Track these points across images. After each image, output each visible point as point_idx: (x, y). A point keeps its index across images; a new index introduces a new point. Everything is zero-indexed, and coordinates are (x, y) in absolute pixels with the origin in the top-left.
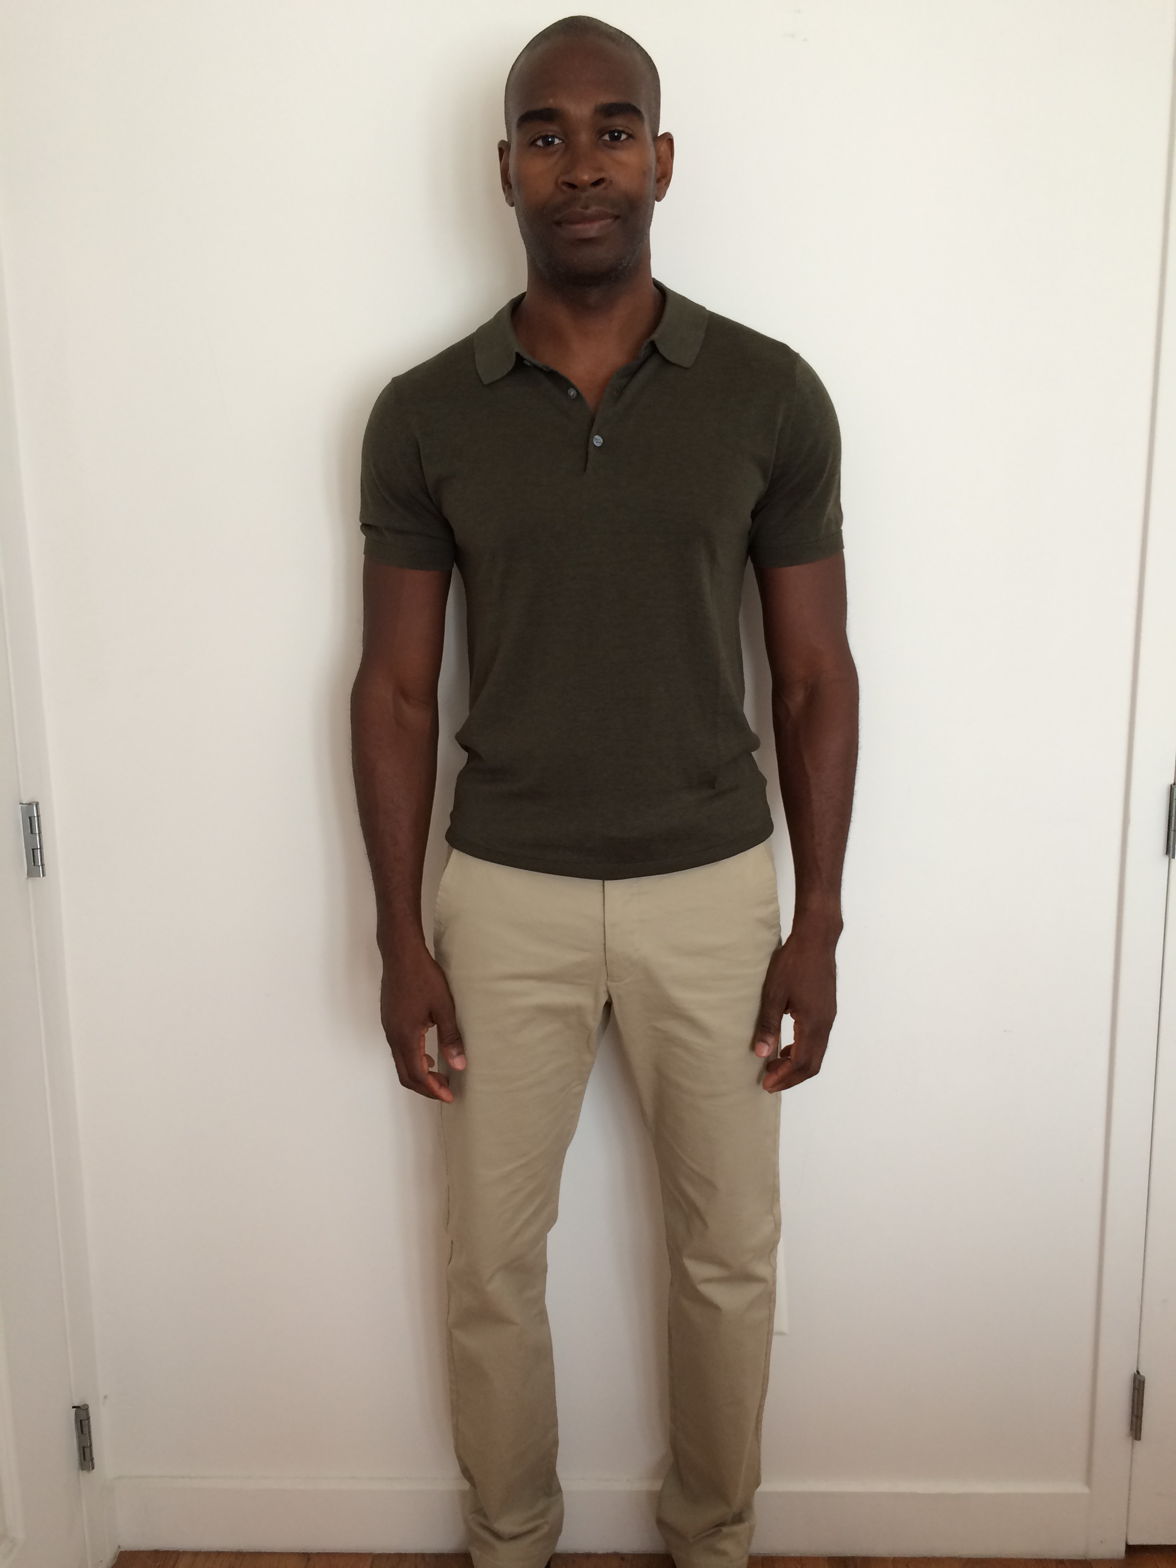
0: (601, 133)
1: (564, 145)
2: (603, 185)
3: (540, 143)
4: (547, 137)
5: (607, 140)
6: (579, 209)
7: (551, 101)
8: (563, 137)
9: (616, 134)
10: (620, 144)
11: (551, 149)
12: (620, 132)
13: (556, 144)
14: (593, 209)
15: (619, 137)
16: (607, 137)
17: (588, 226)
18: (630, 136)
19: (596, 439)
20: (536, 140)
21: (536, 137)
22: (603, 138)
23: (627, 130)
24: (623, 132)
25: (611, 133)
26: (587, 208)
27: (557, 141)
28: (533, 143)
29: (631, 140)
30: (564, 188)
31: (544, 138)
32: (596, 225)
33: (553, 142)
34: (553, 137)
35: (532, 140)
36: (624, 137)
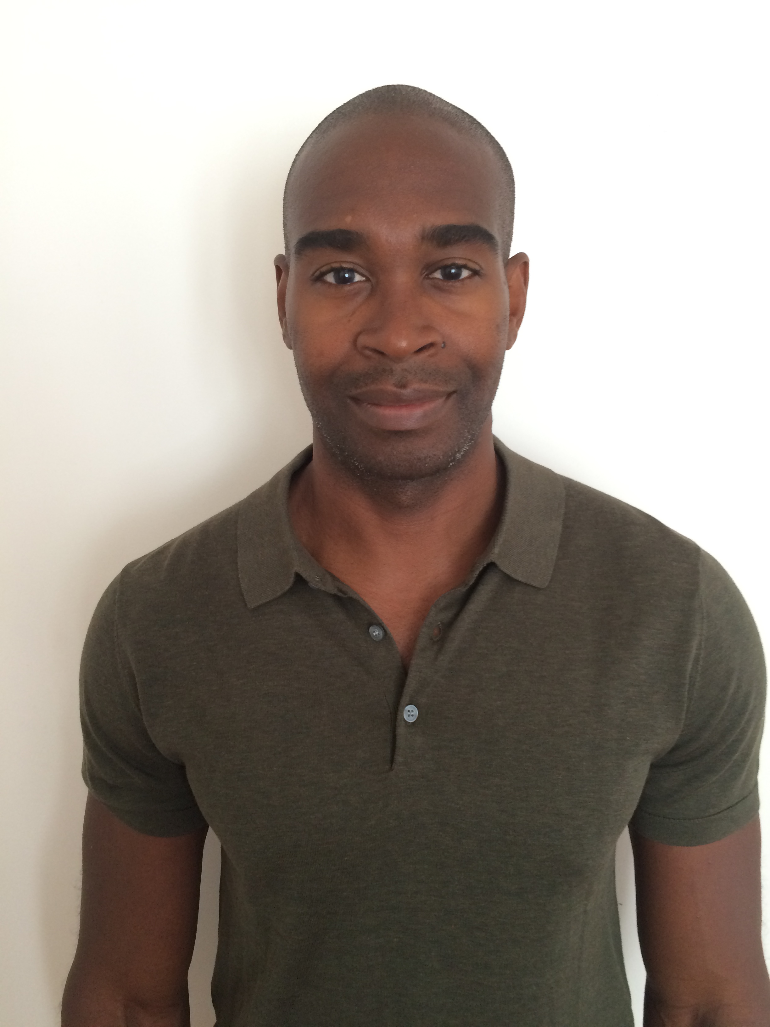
0: (429, 268)
1: (368, 285)
2: (432, 351)
3: (330, 278)
4: (343, 269)
5: (438, 279)
6: (390, 388)
7: (349, 219)
8: (366, 274)
9: (453, 271)
10: (458, 284)
11: (347, 288)
12: (460, 268)
13: (357, 282)
14: (415, 387)
15: (457, 276)
16: (438, 275)
17: (404, 412)
18: (475, 273)
19: (409, 711)
20: (324, 274)
21: (324, 269)
22: (431, 276)
23: (471, 265)
24: (465, 267)
25: (445, 269)
26: (404, 386)
27: (358, 278)
28: (319, 278)
29: (477, 278)
30: (368, 353)
31: (338, 271)
32: (418, 412)
33: (350, 280)
34: (351, 271)
35: (318, 273)
36: (465, 273)
